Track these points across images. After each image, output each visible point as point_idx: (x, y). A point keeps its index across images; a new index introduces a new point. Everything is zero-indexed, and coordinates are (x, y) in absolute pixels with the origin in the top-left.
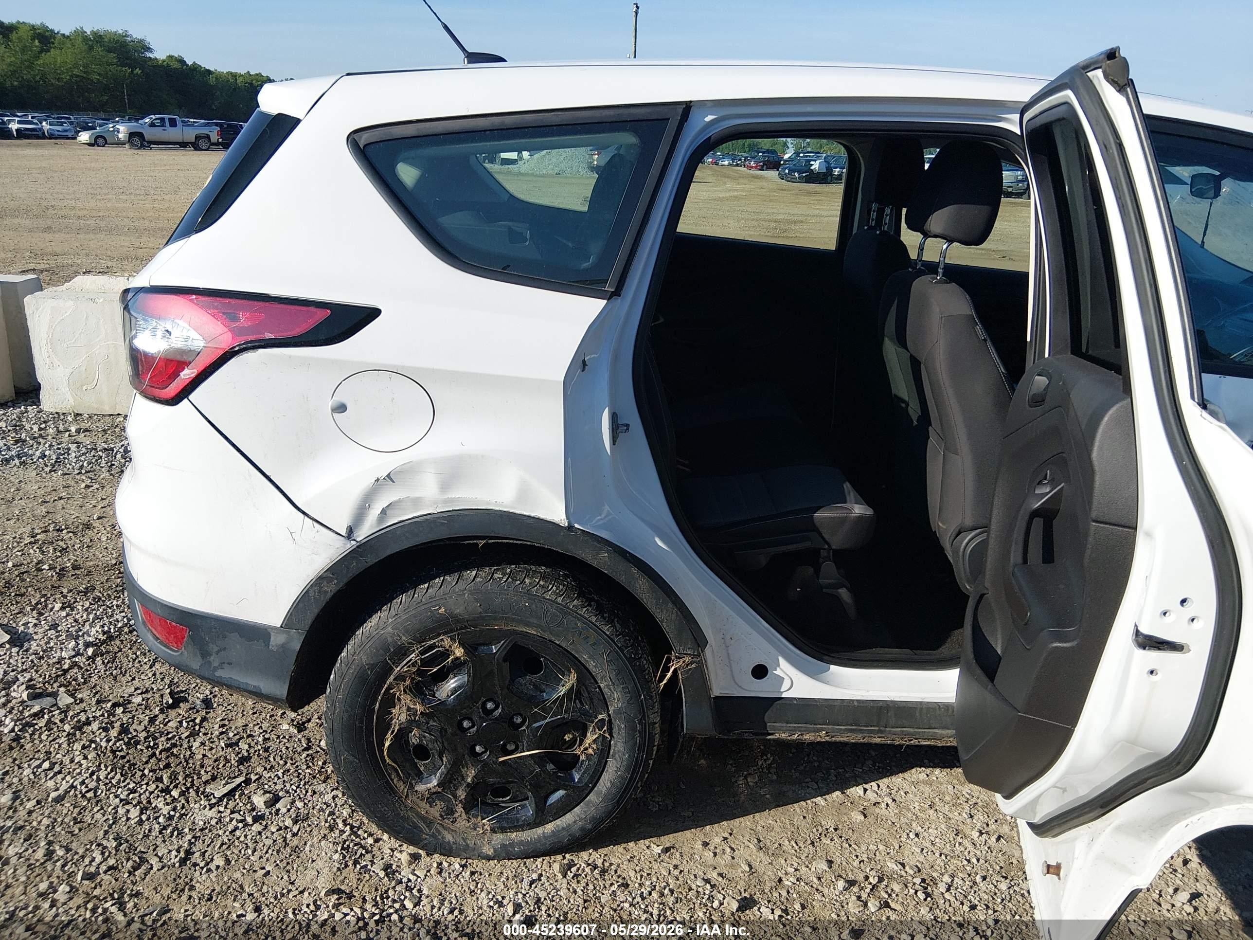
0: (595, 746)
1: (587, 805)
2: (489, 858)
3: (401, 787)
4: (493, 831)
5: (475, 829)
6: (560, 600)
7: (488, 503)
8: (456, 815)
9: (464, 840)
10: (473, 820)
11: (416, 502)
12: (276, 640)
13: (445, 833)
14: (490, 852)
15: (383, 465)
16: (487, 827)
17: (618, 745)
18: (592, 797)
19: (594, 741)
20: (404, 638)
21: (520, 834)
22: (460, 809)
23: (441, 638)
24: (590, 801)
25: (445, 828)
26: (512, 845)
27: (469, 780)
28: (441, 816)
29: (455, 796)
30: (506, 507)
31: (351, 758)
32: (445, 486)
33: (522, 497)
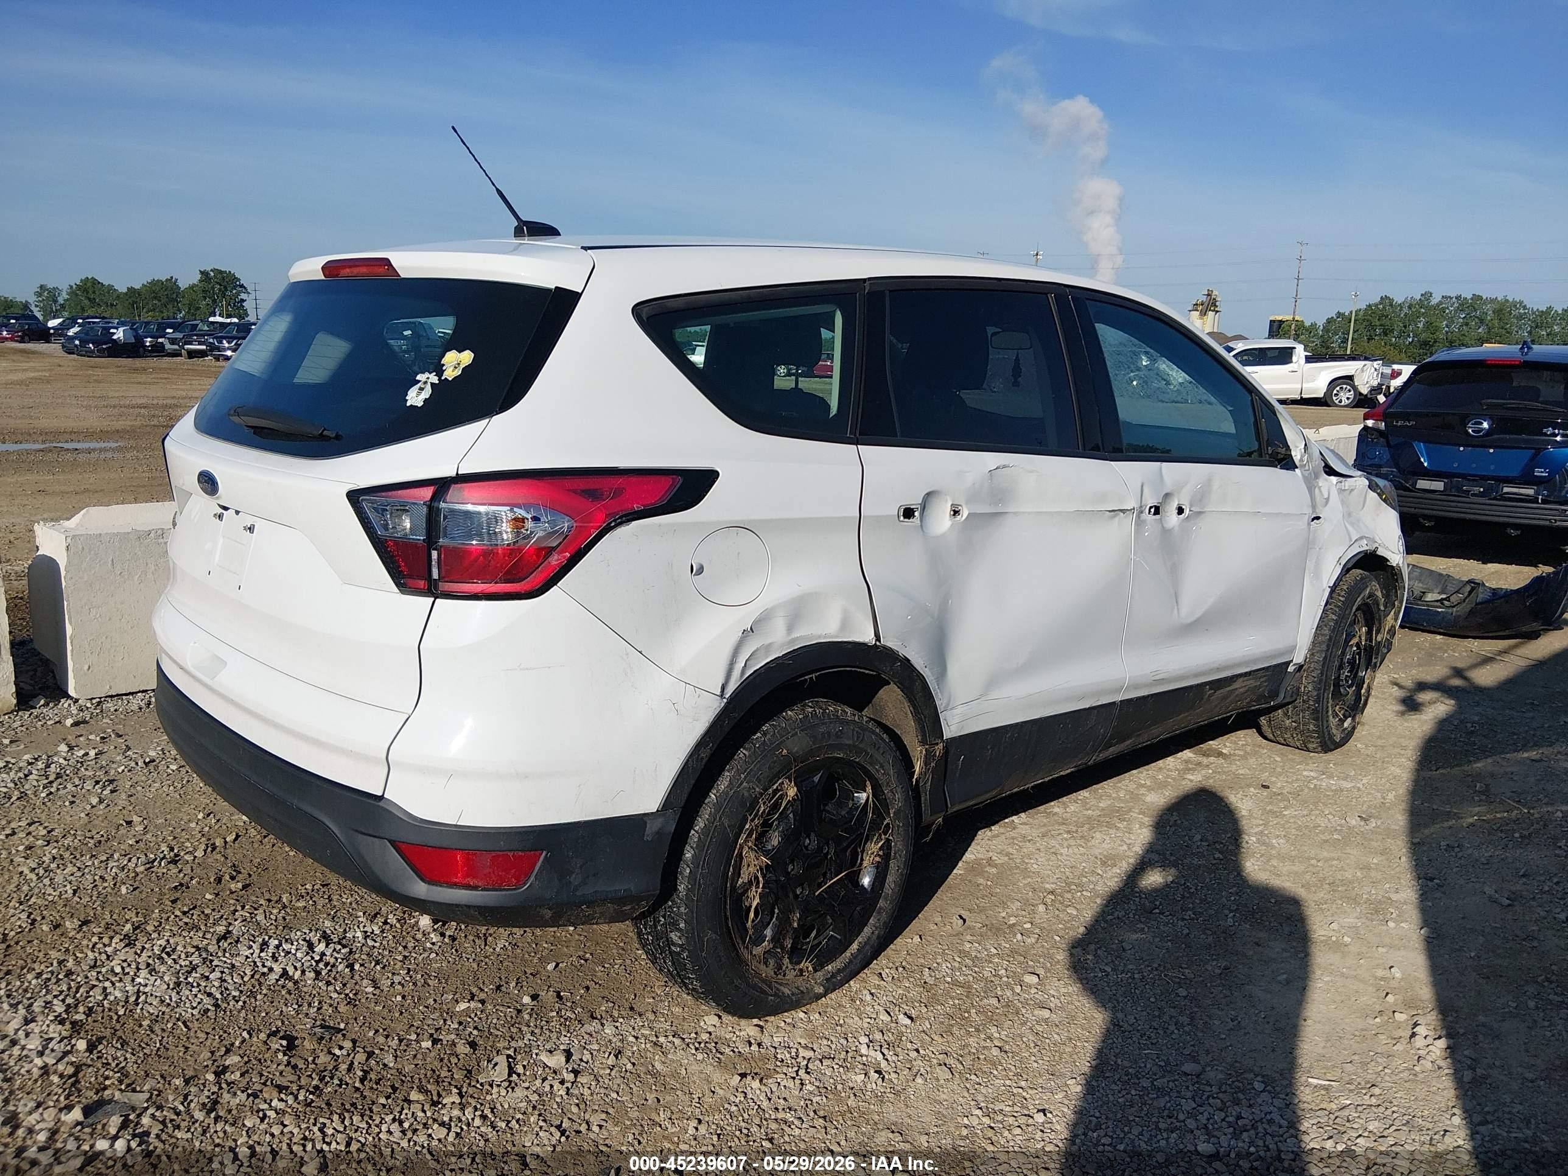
0: (881, 853)
1: (879, 913)
2: (825, 995)
3: (746, 955)
4: (815, 970)
5: (802, 975)
6: (856, 718)
7: (820, 637)
8: (784, 968)
9: (797, 988)
10: (797, 967)
11: (768, 648)
12: (652, 828)
13: (782, 988)
14: (821, 990)
15: (745, 617)
16: (810, 968)
17: (899, 845)
18: (881, 903)
19: (881, 848)
20: (757, 789)
21: (834, 964)
22: (786, 961)
23: (780, 781)
24: (880, 908)
25: (781, 984)
26: (833, 976)
27: (795, 925)
28: (775, 973)
29: (783, 948)
30: (832, 637)
31: (714, 937)
32: (790, 628)
33: (845, 624)
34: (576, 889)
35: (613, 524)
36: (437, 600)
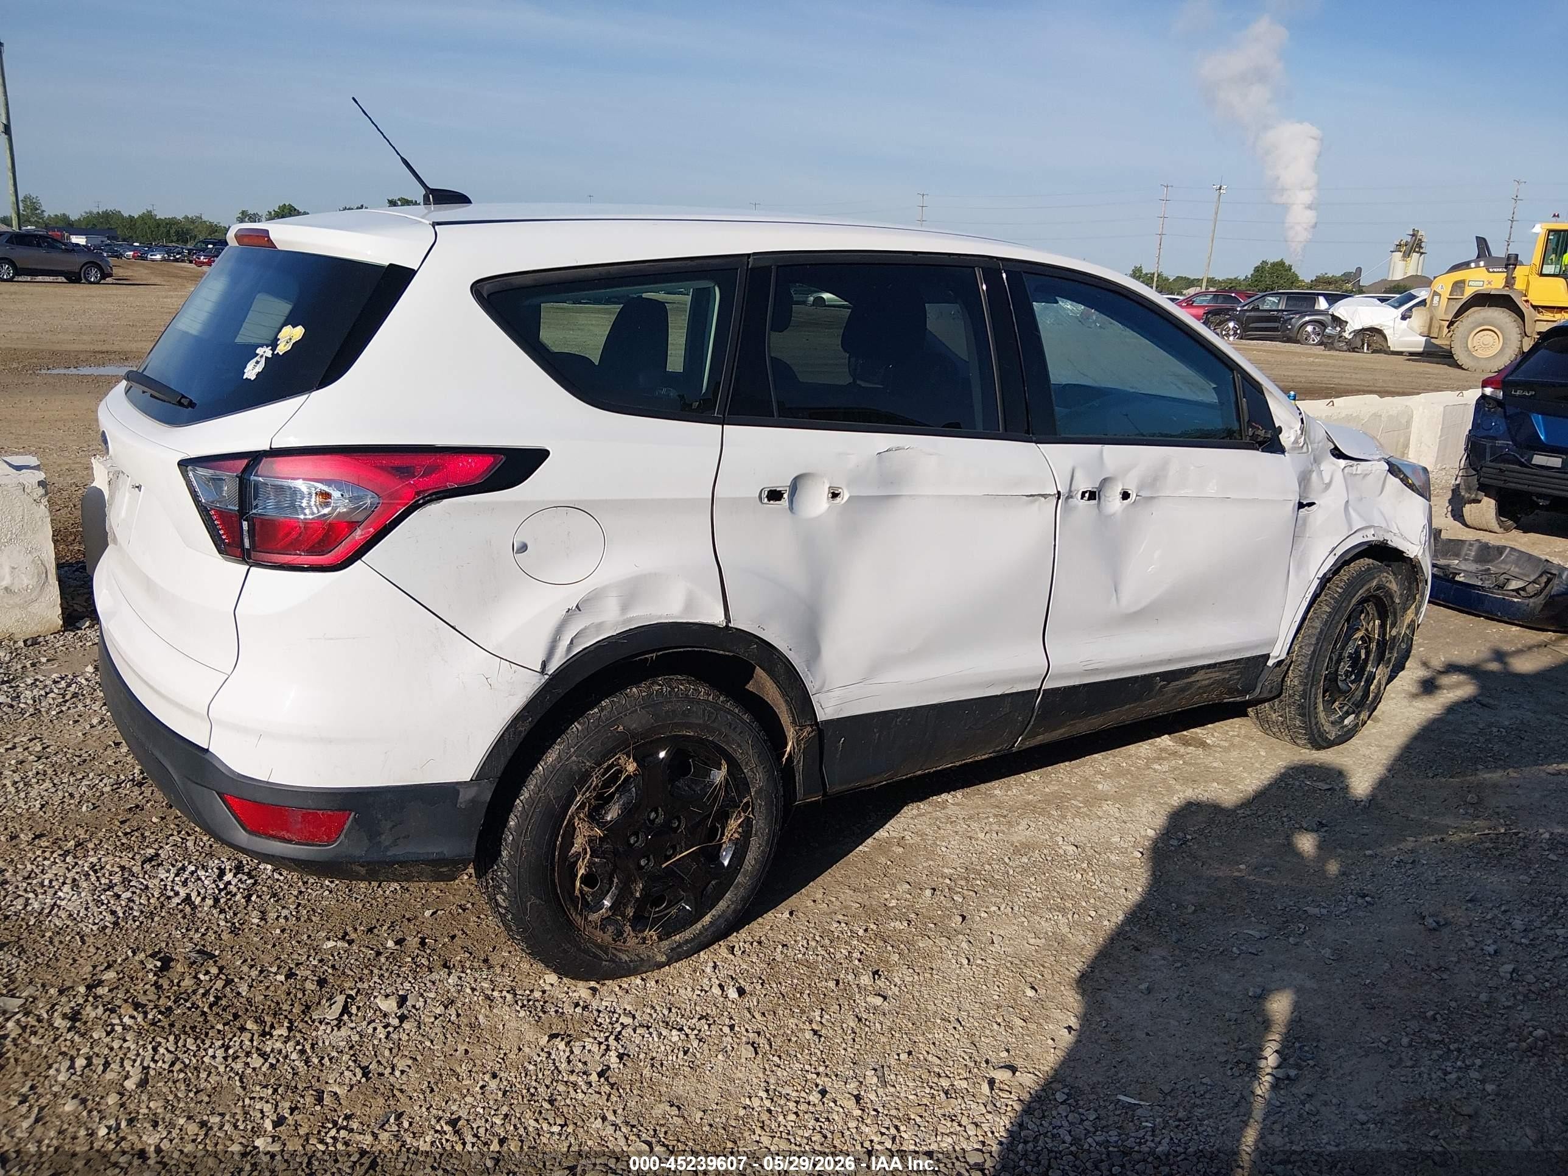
0: (740, 830)
1: (736, 888)
2: (668, 963)
3: (579, 921)
4: (660, 939)
5: (644, 943)
6: (711, 698)
7: (660, 617)
8: (625, 935)
9: (638, 955)
10: (640, 935)
11: (599, 626)
12: (465, 796)
13: (620, 954)
14: (664, 959)
15: (572, 596)
16: (655, 937)
17: (760, 823)
18: (740, 879)
19: (739, 826)
20: (588, 764)
21: (682, 935)
22: (628, 928)
23: (617, 756)
24: (739, 883)
25: (619, 951)
26: (680, 945)
27: (638, 895)
28: (614, 939)
29: (624, 916)
30: (674, 618)
31: (538, 902)
32: (624, 608)
33: (689, 606)
34: (387, 848)
35: (421, 502)
36: (252, 568)
